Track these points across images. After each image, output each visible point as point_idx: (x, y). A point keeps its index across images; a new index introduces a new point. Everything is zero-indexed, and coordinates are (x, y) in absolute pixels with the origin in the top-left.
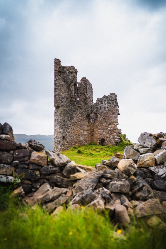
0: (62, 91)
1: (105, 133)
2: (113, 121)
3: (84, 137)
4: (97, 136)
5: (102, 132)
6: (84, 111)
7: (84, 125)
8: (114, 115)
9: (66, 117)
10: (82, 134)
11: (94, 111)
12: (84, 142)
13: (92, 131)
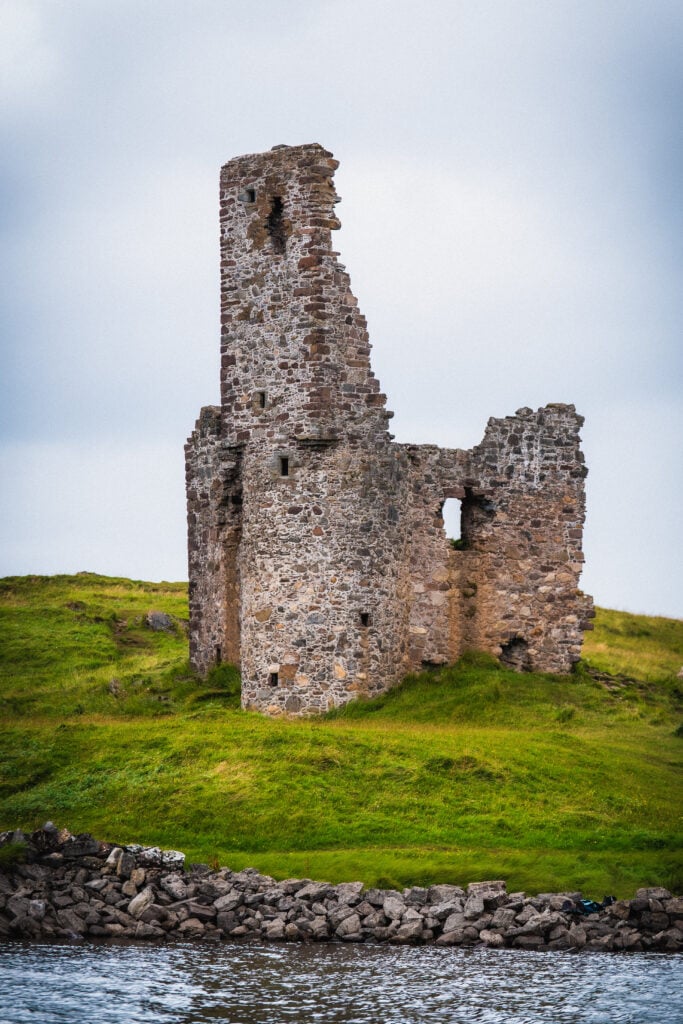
0: (348, 352)
1: (526, 611)
2: (565, 551)
3: (429, 623)
4: (491, 624)
5: (516, 603)
6: (429, 480)
7: (432, 555)
8: (568, 523)
9: (374, 508)
10: (421, 605)
11: (478, 484)
12: (431, 645)
13: (471, 591)
